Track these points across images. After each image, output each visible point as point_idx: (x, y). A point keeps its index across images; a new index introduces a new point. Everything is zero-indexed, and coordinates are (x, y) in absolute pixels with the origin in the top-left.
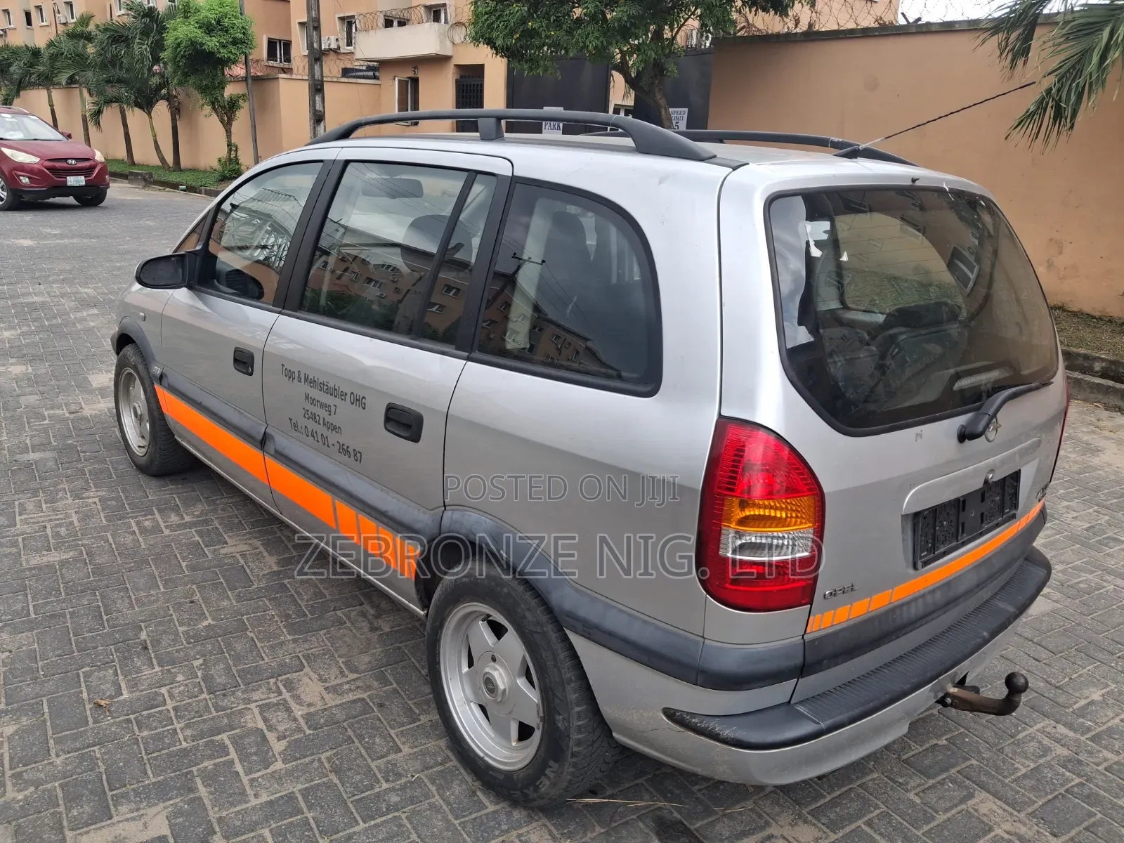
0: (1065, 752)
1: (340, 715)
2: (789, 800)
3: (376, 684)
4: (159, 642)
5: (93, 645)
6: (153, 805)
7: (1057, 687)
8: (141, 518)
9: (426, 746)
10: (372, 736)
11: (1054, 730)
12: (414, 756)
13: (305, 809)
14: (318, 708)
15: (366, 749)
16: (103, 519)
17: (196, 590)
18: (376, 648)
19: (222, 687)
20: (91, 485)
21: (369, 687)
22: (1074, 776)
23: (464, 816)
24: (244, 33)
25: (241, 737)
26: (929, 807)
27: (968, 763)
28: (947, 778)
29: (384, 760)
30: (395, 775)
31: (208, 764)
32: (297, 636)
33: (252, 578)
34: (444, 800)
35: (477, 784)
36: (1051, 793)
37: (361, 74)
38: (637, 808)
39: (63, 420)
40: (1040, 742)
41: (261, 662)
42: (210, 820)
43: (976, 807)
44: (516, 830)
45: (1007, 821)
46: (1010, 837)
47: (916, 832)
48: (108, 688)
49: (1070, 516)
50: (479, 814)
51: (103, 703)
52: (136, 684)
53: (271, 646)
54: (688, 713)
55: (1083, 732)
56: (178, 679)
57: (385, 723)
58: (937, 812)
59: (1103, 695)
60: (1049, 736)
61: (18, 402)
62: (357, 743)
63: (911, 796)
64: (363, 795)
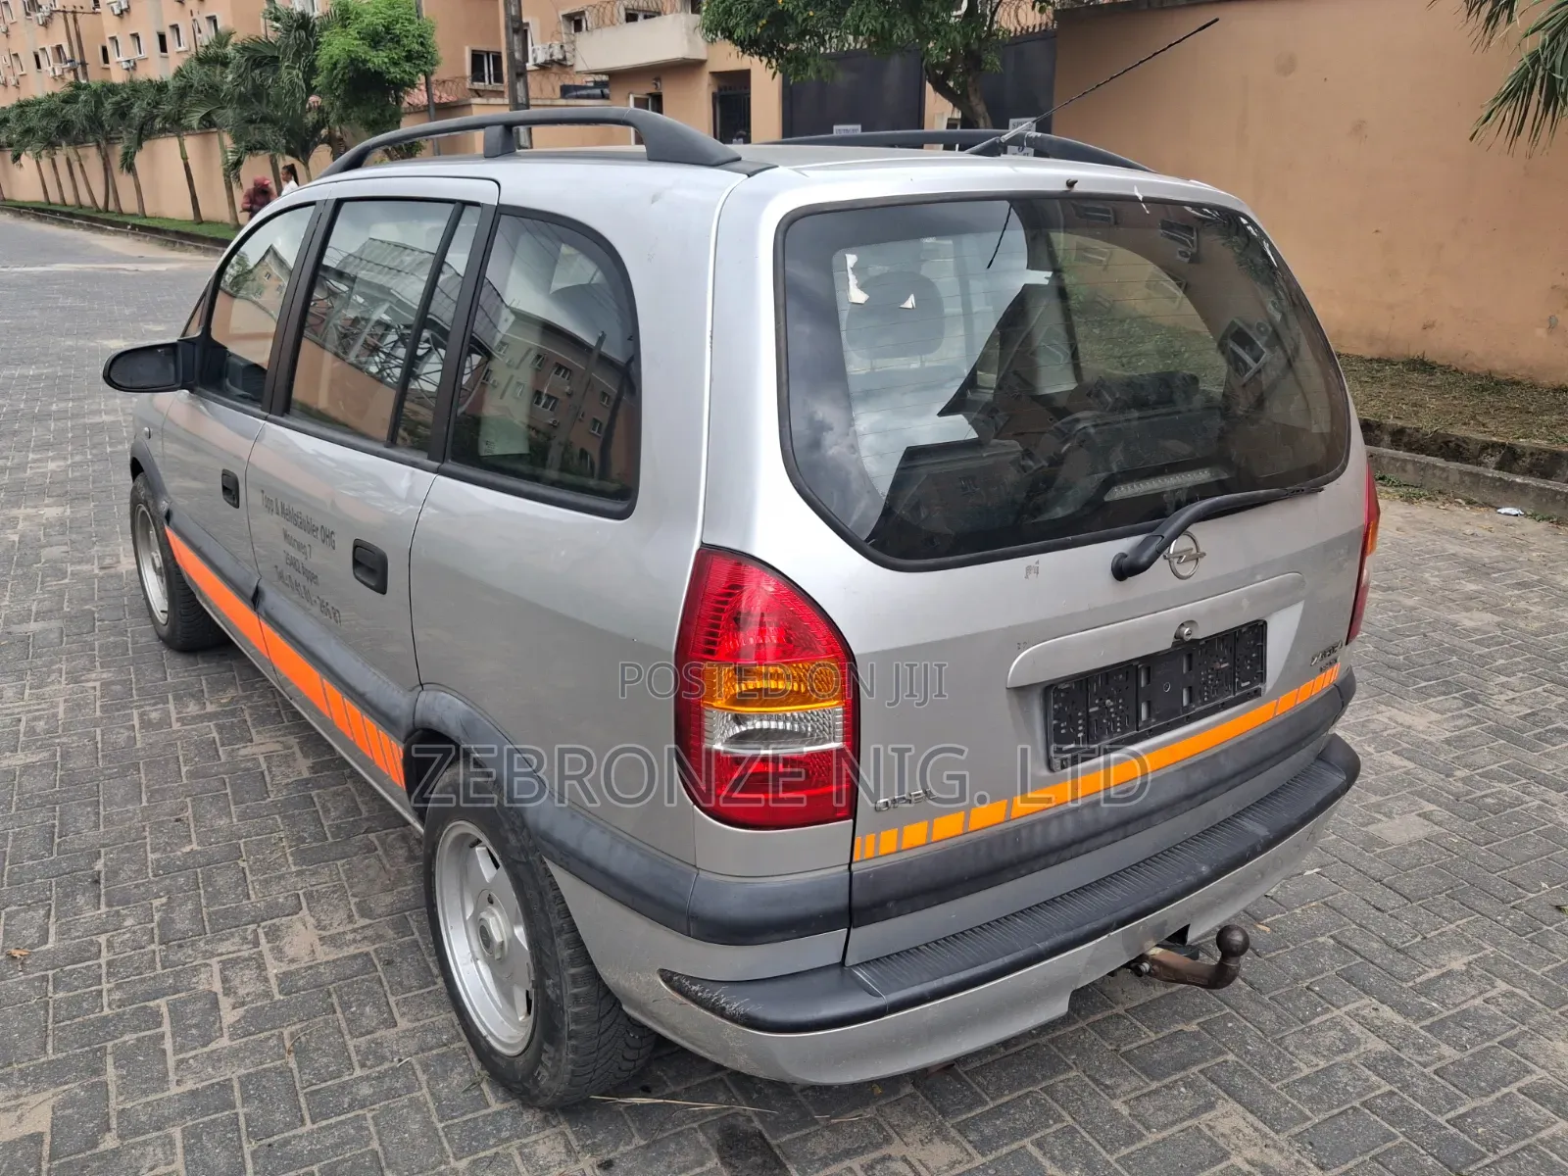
0: (1381, 1046)
1: (327, 974)
2: (931, 1106)
3: (390, 933)
4: (116, 873)
5: (30, 877)
6: (39, 1091)
7: (1398, 951)
8: (148, 708)
9: (433, 1019)
10: (361, 1005)
11: (1374, 1014)
12: (410, 1034)
13: (238, 1103)
14: (303, 965)
15: (349, 1021)
16: (98, 709)
17: (190, 805)
18: (406, 885)
19: (180, 935)
20: (97, 664)
21: (380, 937)
22: (1383, 1082)
23: (453, 1118)
24: (422, 44)
25: (185, 1003)
26: (1139, 1121)
27: (1220, 1059)
28: (1181, 1079)
29: (368, 1037)
30: (376, 1058)
31: (130, 1038)
32: (304, 867)
33: (269, 787)
34: (432, 1094)
35: (485, 1073)
36: (1338, 1106)
37: (584, 92)
38: (704, 1114)
39: (88, 579)
40: (1345, 1030)
41: (244, 902)
42: (108, 1113)
43: (1211, 1124)
44: (519, 1138)
45: (1255, 1145)
46: (1252, 1170)
47: (1108, 1157)
48: (32, 935)
49: (1503, 697)
50: (476, 1115)
51: (17, 954)
52: (70, 929)
53: (266, 880)
54: (688, 978)
55: (1418, 1018)
56: (126, 924)
57: (387, 988)
58: (1148, 1128)
59: (1470, 963)
60: (1365, 1023)
61: (38, 555)
62: (339, 1015)
63: (1118, 1104)
64: (323, 1085)
